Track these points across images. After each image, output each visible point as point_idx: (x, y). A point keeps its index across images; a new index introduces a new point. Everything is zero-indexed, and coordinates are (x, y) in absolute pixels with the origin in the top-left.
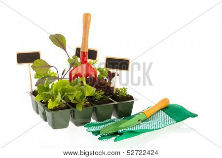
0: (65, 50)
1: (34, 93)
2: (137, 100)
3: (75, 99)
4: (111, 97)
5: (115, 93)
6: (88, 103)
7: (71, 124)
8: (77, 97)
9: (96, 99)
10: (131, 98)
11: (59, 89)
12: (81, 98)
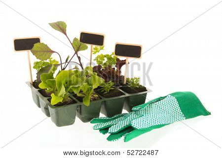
0: (66, 35)
1: (35, 85)
2: (151, 91)
3: (81, 92)
4: (121, 88)
5: (125, 83)
6: (96, 96)
7: (77, 120)
8: (83, 90)
9: (105, 91)
10: (144, 89)
11: (63, 82)
12: (88, 91)
